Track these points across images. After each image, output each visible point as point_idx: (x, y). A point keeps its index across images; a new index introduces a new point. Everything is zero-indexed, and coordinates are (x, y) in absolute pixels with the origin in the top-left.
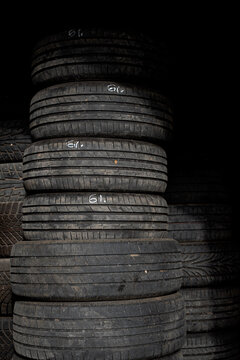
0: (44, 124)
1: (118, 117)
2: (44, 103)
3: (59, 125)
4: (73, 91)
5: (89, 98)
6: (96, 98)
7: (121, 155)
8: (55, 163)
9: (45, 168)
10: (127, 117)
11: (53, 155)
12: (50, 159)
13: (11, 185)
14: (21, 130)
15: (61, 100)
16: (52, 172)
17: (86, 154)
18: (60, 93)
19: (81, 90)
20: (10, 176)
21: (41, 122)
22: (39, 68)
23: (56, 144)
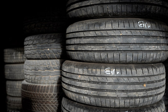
0: (82, 51)
1: (146, 48)
2: (82, 34)
3: (96, 54)
4: (109, 26)
5: (124, 33)
6: (129, 33)
7: (148, 79)
8: (94, 86)
9: (85, 88)
10: (153, 48)
11: (92, 79)
12: (89, 82)
13: (49, 74)
14: (54, 40)
15: (98, 33)
16: (92, 93)
17: (122, 80)
18: (97, 28)
19: (115, 26)
20: (48, 69)
21: (79, 49)
22: (76, 5)
23: (94, 70)
